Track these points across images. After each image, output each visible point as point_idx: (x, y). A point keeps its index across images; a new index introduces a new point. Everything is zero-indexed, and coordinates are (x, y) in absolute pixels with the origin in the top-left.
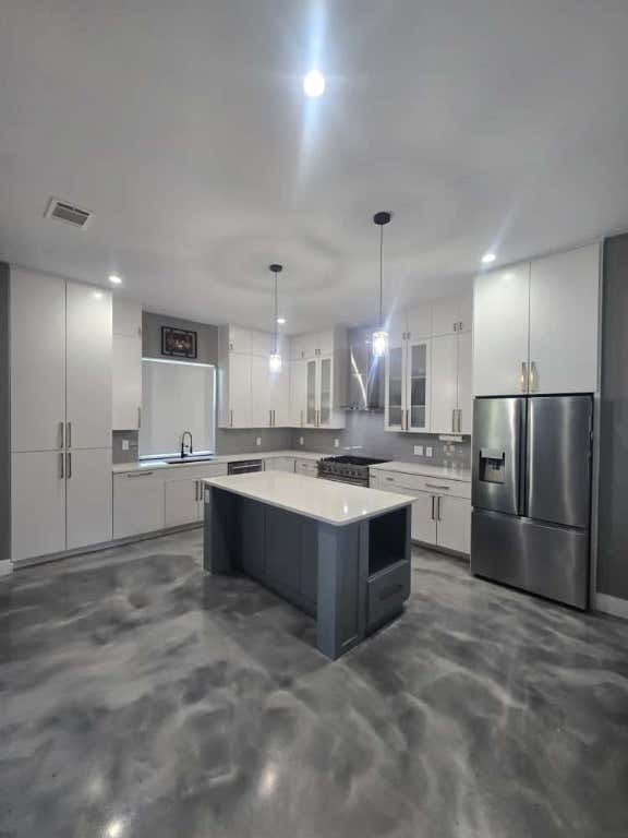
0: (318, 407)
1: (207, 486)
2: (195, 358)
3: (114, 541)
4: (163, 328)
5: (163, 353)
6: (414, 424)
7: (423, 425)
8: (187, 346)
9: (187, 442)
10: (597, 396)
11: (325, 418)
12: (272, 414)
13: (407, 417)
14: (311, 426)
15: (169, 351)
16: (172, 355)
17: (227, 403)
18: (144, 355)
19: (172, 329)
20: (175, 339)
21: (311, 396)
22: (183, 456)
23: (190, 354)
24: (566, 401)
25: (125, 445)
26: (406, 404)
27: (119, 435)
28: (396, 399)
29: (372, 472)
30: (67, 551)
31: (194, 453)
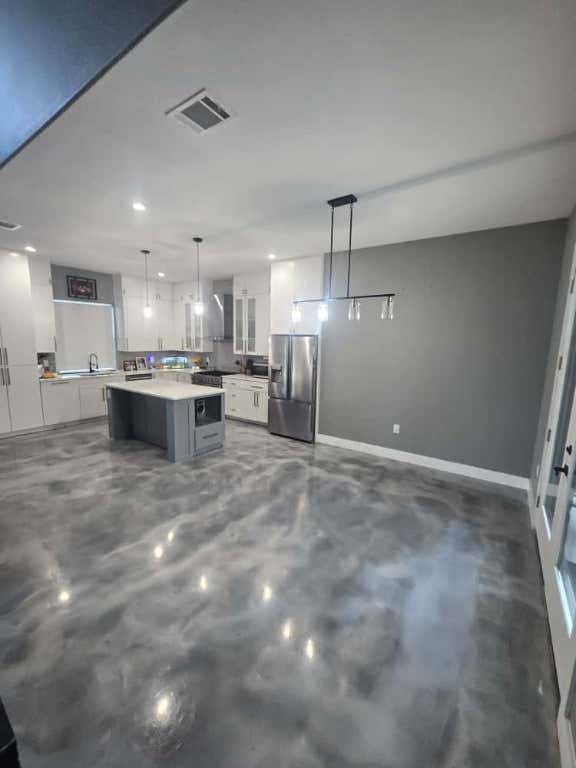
0: (193, 338)
1: (108, 388)
2: (96, 299)
3: (44, 426)
4: (68, 277)
5: (69, 295)
6: (250, 349)
7: (254, 351)
8: (89, 290)
9: (94, 361)
10: (319, 337)
11: (198, 345)
12: (160, 342)
13: (245, 345)
14: (189, 350)
15: (73, 293)
16: (76, 297)
17: (123, 334)
18: (55, 298)
19: (75, 277)
20: (78, 286)
21: (188, 329)
22: (91, 371)
23: (91, 296)
24: (307, 338)
25: (46, 363)
26: (245, 337)
27: (41, 357)
28: (240, 333)
29: (224, 380)
30: (12, 432)
31: (99, 370)
